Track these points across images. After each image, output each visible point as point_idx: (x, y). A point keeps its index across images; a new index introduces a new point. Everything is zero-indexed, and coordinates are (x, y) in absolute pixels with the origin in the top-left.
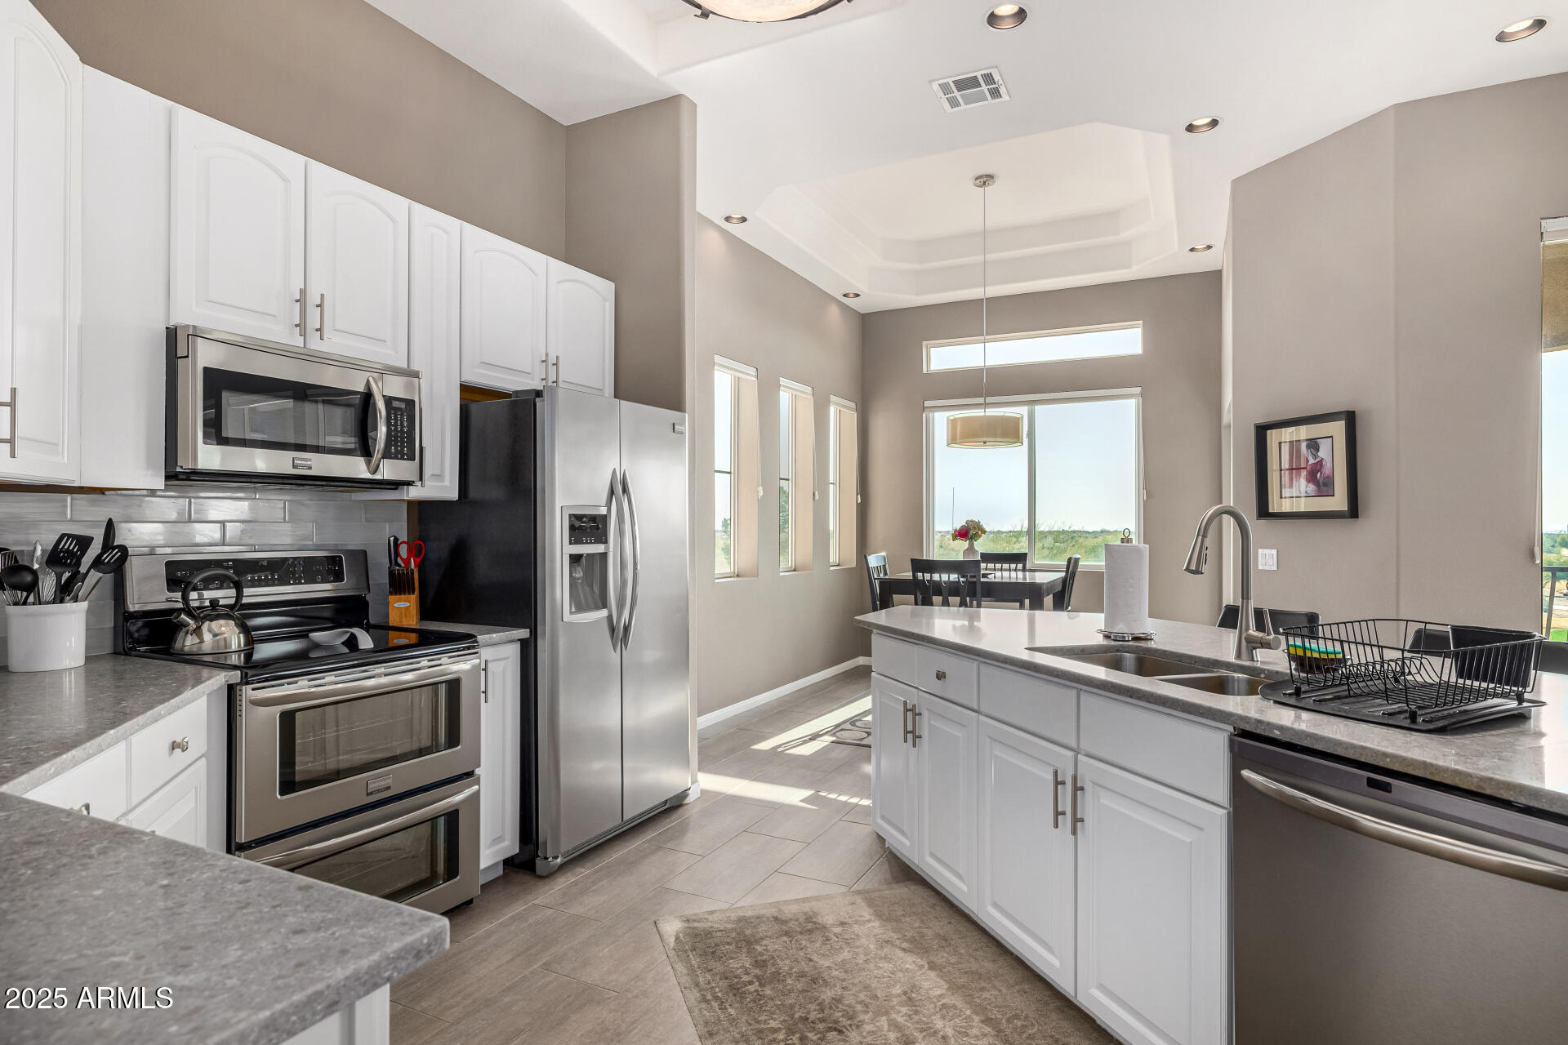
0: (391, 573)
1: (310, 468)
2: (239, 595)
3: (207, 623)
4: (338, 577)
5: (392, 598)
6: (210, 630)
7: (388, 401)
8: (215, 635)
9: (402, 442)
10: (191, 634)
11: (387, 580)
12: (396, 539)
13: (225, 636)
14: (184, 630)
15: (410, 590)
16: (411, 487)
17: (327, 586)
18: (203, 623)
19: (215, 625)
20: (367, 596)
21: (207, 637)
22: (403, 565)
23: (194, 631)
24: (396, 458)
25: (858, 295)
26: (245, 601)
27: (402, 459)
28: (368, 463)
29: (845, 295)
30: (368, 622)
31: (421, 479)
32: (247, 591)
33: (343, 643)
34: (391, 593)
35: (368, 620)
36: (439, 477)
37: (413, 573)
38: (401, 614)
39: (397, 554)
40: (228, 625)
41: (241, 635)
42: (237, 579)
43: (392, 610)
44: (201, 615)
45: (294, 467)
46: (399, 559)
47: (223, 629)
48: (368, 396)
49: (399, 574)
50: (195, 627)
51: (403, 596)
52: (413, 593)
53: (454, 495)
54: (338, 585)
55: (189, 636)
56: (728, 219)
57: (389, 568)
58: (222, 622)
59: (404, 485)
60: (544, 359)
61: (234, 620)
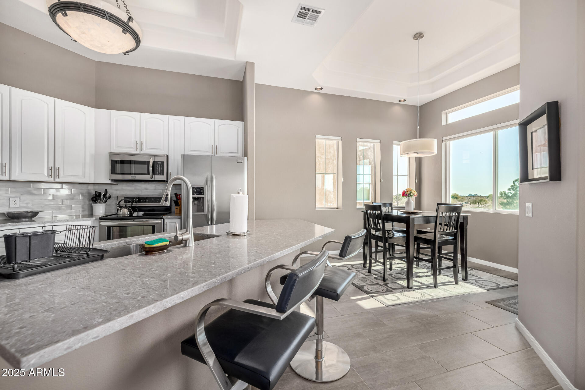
1: (135, 178)
25: (405, 100)
27: (161, 175)
29: (400, 101)
35: (171, 212)
45: (131, 178)
56: (316, 89)
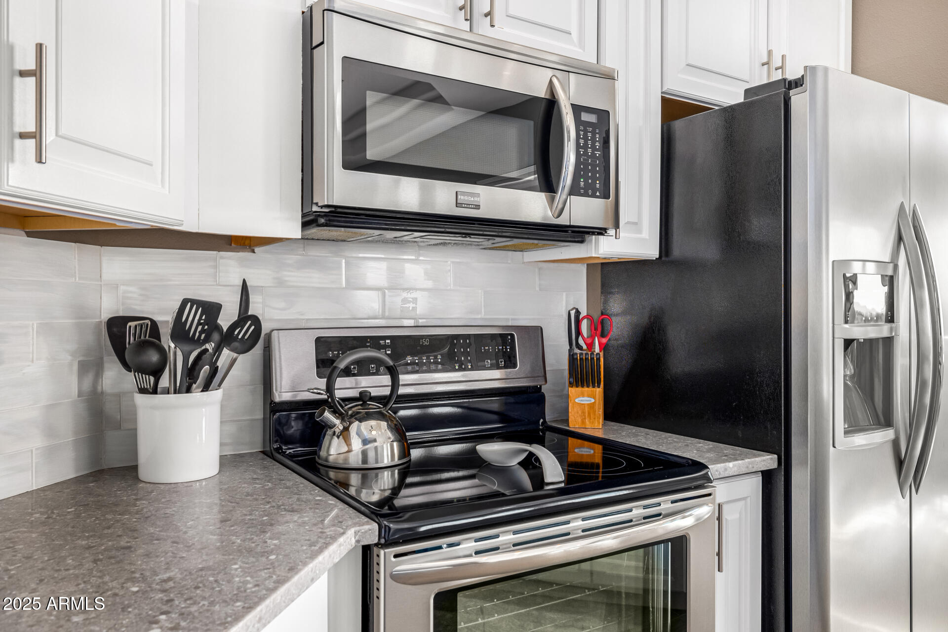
0: (572, 358)
1: (477, 207)
2: (395, 384)
3: (356, 424)
4: (509, 361)
5: (573, 391)
6: (359, 434)
7: (577, 109)
8: (365, 442)
9: (594, 172)
10: (338, 437)
11: (566, 366)
12: (578, 313)
13: (376, 444)
14: (330, 432)
15: (595, 383)
16: (601, 237)
17: (497, 374)
18: (351, 423)
19: (365, 426)
20: (543, 387)
21: (357, 444)
22: (585, 347)
23: (342, 432)
24: (586, 195)
26: (402, 391)
27: (593, 196)
28: (551, 201)
30: (545, 422)
31: (617, 226)
32: (404, 378)
33: (519, 463)
34: (571, 385)
35: (544, 419)
36: (636, 225)
37: (598, 359)
38: (583, 412)
39: (579, 333)
40: (379, 427)
41: (395, 444)
42: (391, 363)
43: (573, 407)
44: (350, 412)
45: (458, 205)
46: (580, 339)
47: (374, 433)
48: (551, 104)
49: (581, 359)
50: (341, 428)
51: (586, 389)
52: (599, 387)
53: (652, 251)
54: (510, 373)
55: (335, 438)
57: (570, 351)
58: (373, 423)
59: (593, 233)
60: (765, 60)
61: (387, 421)
